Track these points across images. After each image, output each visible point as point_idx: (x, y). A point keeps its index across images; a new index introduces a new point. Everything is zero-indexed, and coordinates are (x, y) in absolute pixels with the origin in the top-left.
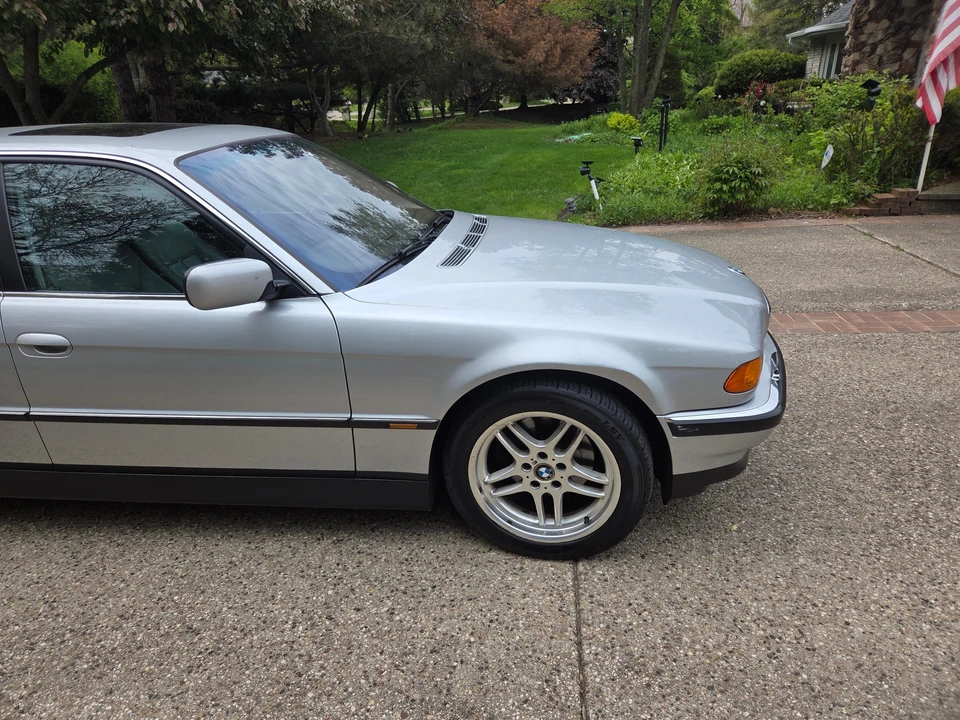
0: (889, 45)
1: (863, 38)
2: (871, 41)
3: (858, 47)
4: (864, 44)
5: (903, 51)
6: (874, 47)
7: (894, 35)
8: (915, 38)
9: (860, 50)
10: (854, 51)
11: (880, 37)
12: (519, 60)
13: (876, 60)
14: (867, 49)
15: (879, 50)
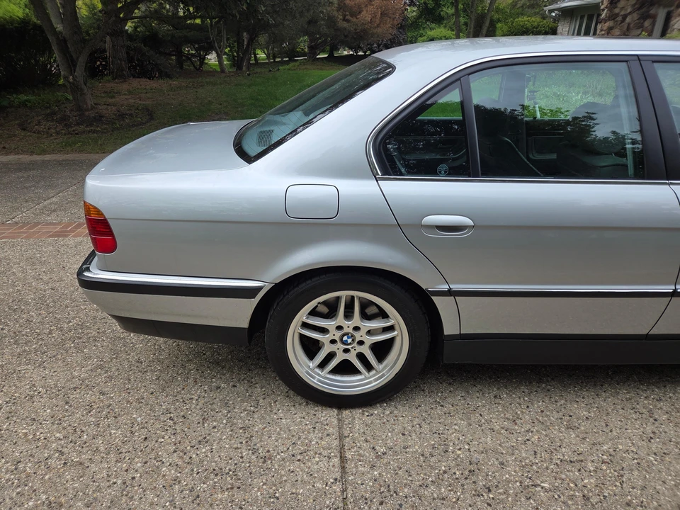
0: (635, 16)
1: (617, 11)
2: (622, 13)
3: (612, 17)
4: (617, 15)
5: (644, 21)
6: (625, 17)
7: (639, 9)
8: (652, 12)
9: (614, 19)
10: (609, 20)
11: (629, 11)
12: (354, 20)
13: (626, 26)
14: (619, 18)
15: (628, 20)
